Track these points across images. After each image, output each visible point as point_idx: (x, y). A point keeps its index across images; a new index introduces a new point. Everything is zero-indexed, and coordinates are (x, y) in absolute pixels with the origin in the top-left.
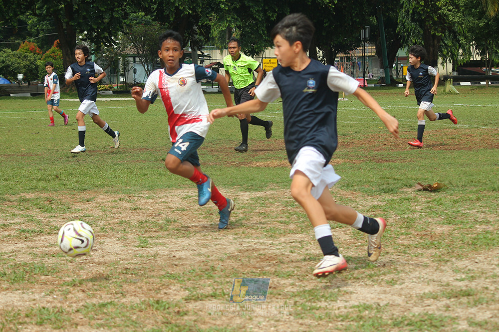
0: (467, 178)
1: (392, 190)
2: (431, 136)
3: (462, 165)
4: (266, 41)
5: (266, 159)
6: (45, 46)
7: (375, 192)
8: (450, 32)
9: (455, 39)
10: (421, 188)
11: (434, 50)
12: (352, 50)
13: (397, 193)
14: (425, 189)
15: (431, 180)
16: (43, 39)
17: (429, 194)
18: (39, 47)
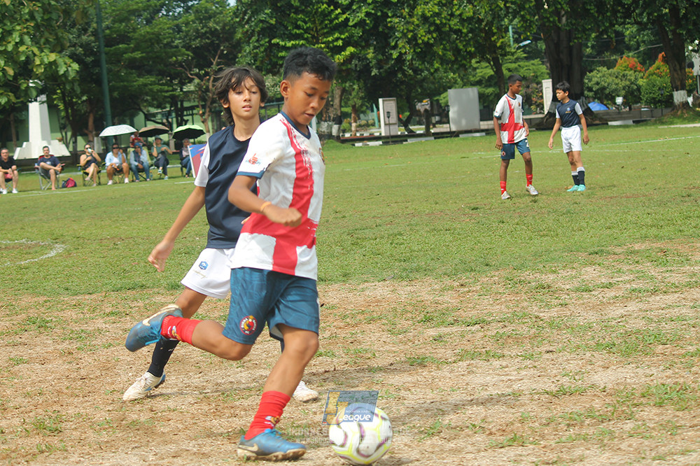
6: (648, 62)
16: (645, 53)
18: (641, 63)
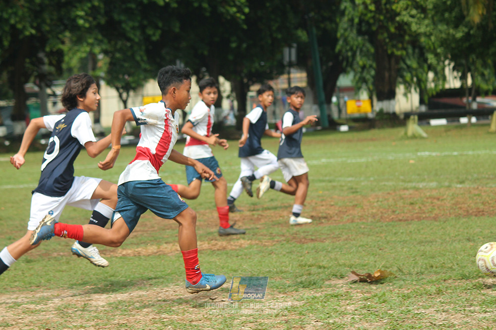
0: (426, 261)
1: (314, 283)
2: (381, 202)
3: (420, 243)
4: (145, 70)
5: (138, 244)
7: (289, 286)
8: (414, 47)
9: (422, 59)
10: (356, 278)
11: (390, 76)
12: (272, 79)
13: (321, 287)
14: (362, 281)
15: (371, 267)
17: (368, 287)
